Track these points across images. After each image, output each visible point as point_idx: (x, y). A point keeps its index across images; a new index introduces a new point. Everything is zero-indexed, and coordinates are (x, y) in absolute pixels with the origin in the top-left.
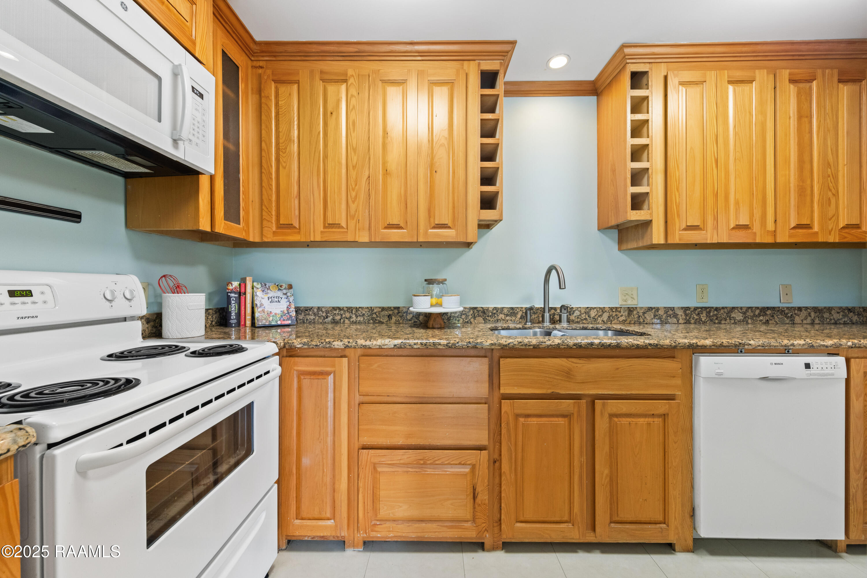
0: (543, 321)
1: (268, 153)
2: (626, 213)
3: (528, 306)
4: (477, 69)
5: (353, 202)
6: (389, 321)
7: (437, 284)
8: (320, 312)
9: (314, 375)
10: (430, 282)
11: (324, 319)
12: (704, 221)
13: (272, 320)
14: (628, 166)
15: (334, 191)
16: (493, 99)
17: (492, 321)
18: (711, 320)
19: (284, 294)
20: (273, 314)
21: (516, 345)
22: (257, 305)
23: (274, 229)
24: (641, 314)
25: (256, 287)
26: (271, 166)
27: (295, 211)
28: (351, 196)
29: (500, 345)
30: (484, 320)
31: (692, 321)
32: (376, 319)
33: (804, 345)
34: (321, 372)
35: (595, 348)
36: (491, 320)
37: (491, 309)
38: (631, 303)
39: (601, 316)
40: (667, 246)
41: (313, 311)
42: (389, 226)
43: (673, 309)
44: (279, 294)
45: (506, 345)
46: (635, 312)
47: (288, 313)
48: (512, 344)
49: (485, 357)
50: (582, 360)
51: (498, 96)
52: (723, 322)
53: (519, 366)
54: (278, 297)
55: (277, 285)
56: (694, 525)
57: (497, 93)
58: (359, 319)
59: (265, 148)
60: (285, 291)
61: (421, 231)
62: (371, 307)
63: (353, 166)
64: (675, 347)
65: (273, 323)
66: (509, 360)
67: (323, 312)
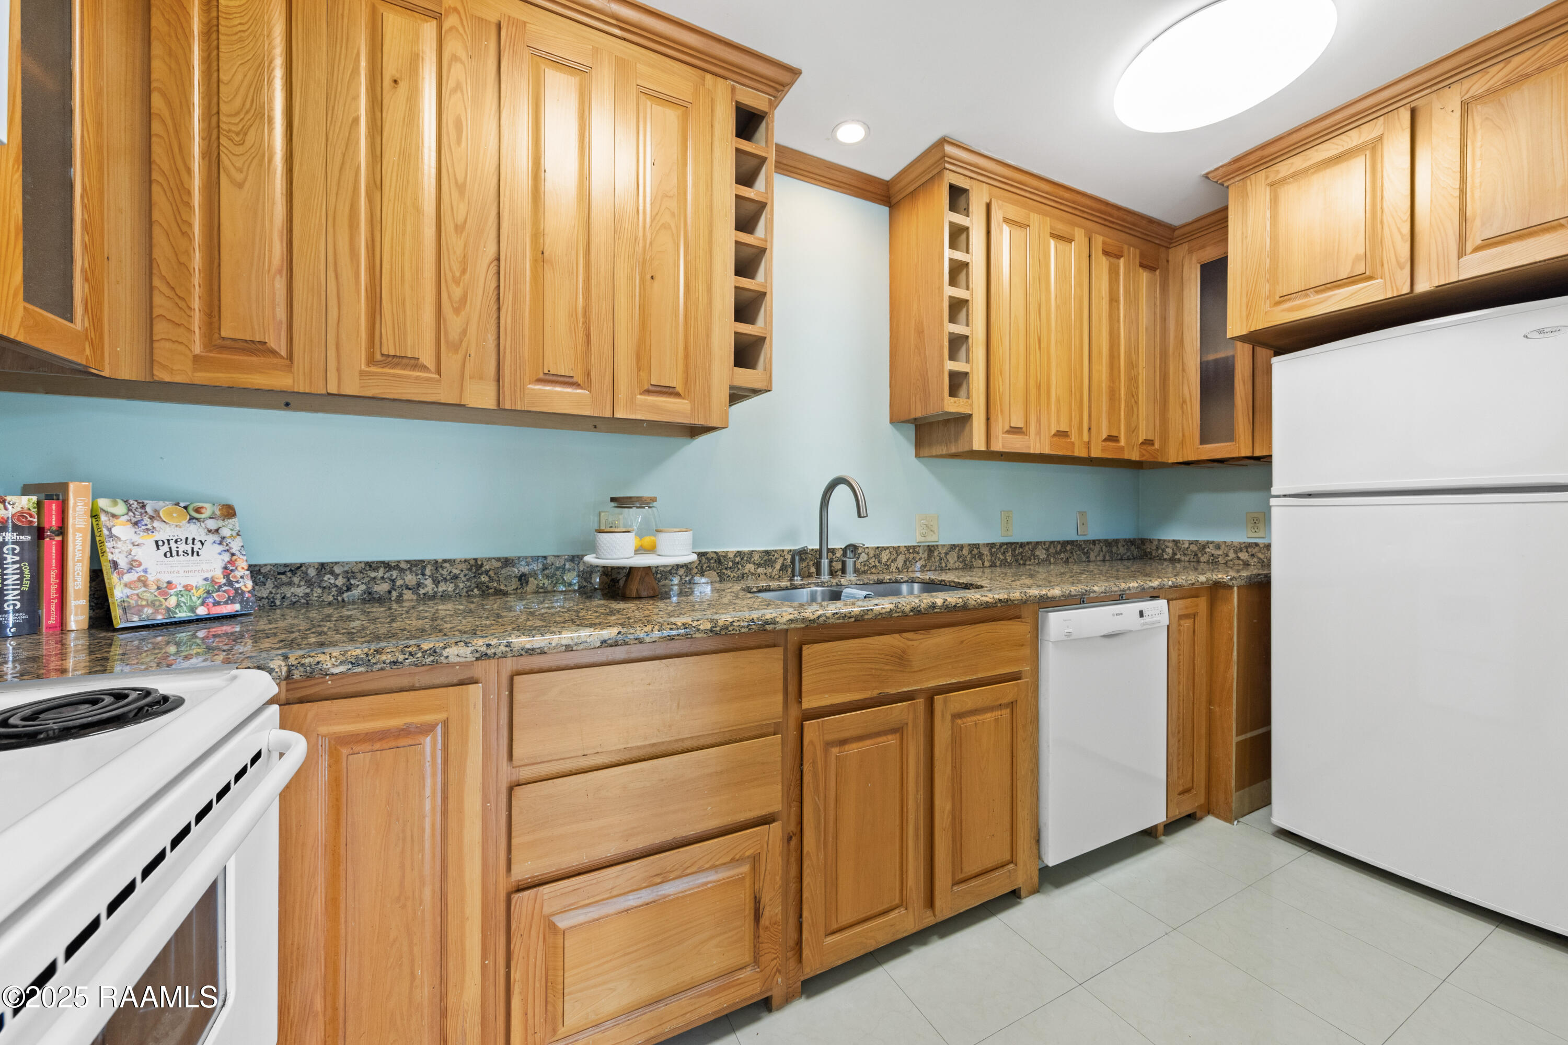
0: (818, 573)
1: (177, 132)
2: (943, 400)
3: (797, 547)
4: (729, 101)
5: (457, 311)
6: (522, 587)
7: (637, 507)
8: (329, 576)
9: (381, 739)
10: (621, 502)
11: (341, 592)
12: (1027, 422)
13: (178, 605)
14: (945, 328)
15: (403, 276)
16: (754, 162)
17: (734, 577)
18: (1017, 561)
19: (210, 531)
20: (179, 588)
21: (829, 618)
22: (115, 565)
23: (197, 349)
24: (943, 555)
25: (106, 512)
26: (189, 171)
27: (274, 308)
28: (449, 297)
29: (804, 620)
30: (719, 576)
31: (998, 563)
32: (487, 587)
33: (1137, 587)
34: (403, 730)
35: (937, 612)
36: (732, 576)
37: (731, 555)
38: (932, 539)
39: (894, 560)
40: (989, 455)
41: (306, 574)
42: (547, 377)
43: (977, 546)
44: (194, 531)
45: (813, 621)
46: (936, 553)
47: (230, 583)
48: (824, 618)
49: (774, 646)
50: (921, 634)
51: (763, 160)
52: (1028, 563)
53: (833, 656)
54: (190, 541)
55: (186, 508)
56: (1039, 852)
57: (764, 154)
58: (442, 587)
59: (166, 114)
60: (212, 525)
61: (622, 395)
62: (476, 560)
63: (456, 226)
64: (1026, 602)
65: (182, 615)
66: (817, 646)
67: (336, 576)
